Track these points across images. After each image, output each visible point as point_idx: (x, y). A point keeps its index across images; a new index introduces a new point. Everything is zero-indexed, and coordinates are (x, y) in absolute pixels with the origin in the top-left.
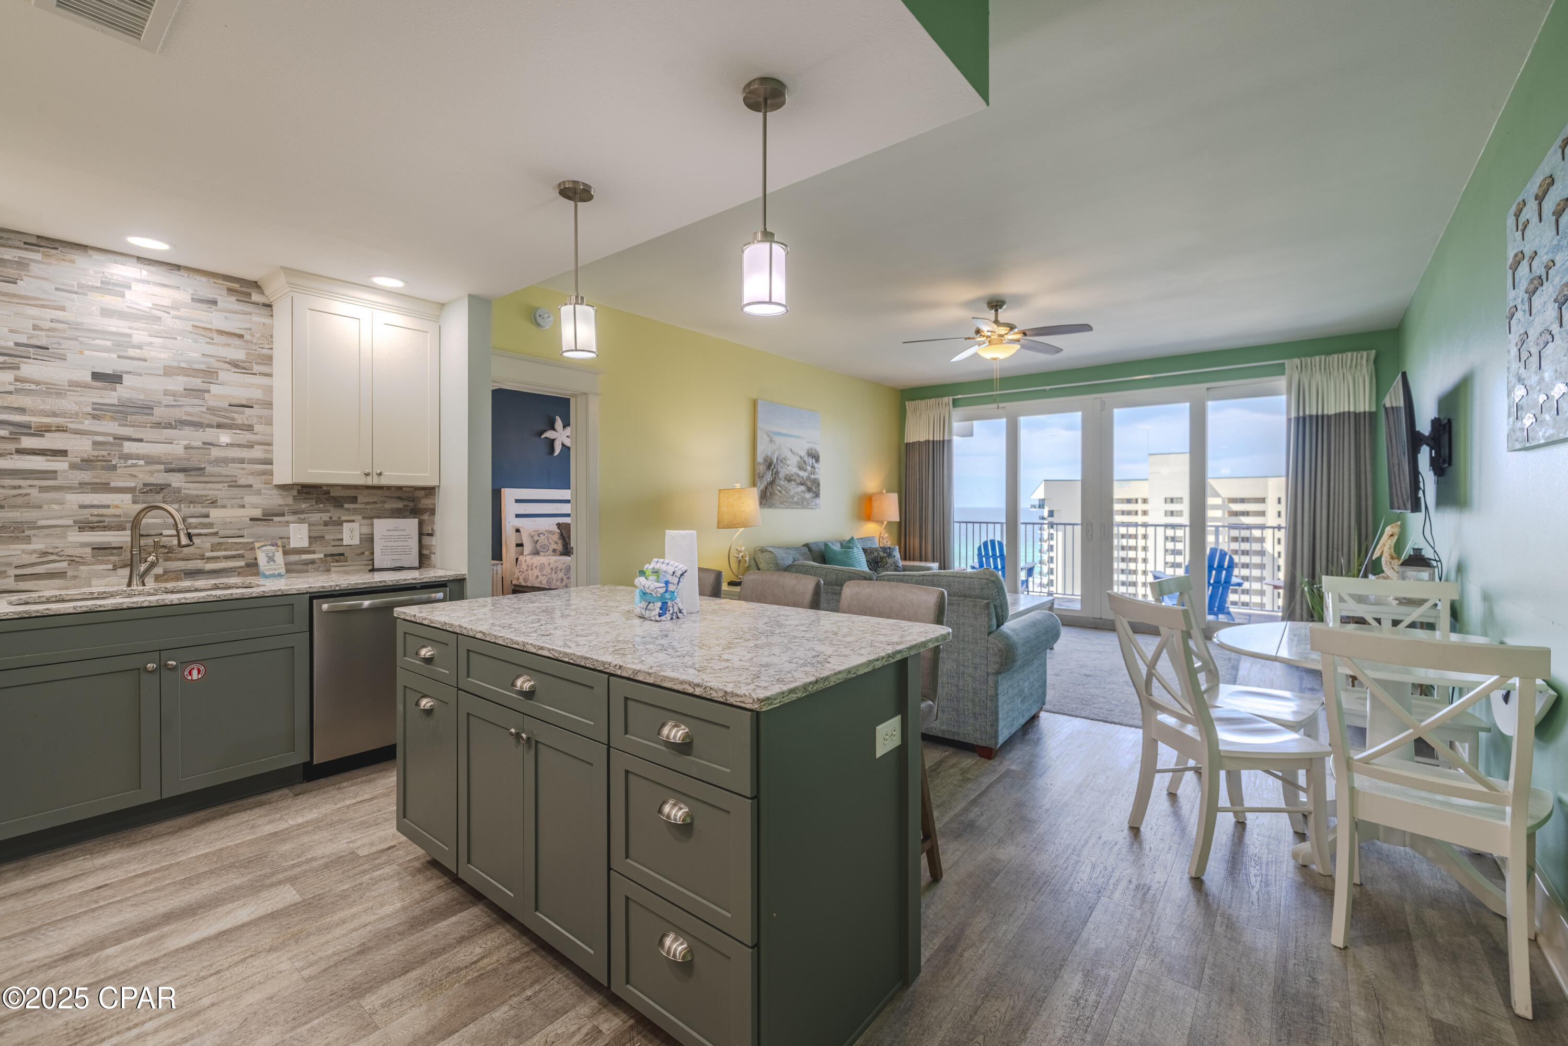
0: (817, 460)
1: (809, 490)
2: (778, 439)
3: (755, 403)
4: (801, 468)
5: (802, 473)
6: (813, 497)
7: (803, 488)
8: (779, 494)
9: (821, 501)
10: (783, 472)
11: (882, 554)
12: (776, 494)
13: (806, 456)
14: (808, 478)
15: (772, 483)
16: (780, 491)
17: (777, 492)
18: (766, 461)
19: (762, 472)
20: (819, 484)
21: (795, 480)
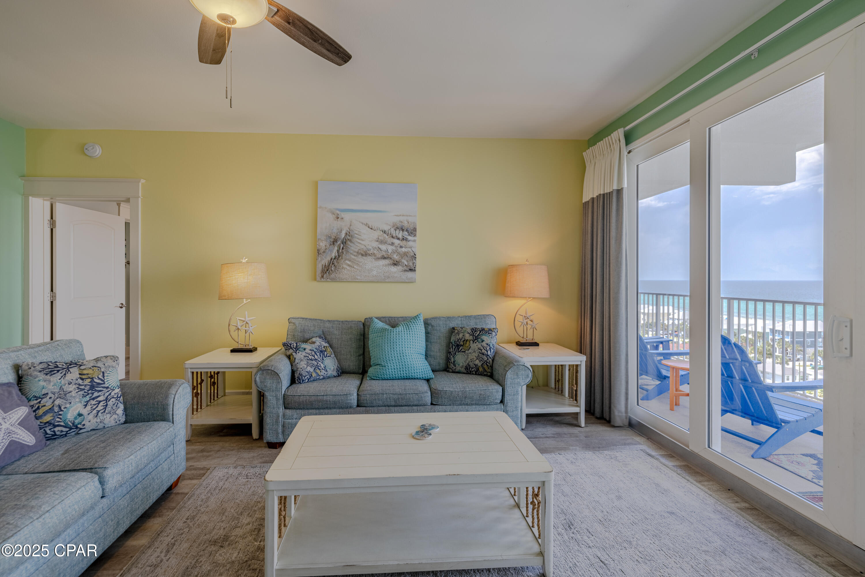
0: (413, 232)
1: (396, 264)
2: (347, 217)
3: (316, 184)
4: (382, 242)
5: (383, 247)
6: (405, 271)
7: (387, 262)
8: (348, 268)
9: (418, 275)
10: (353, 247)
11: (467, 337)
12: (343, 268)
13: (392, 229)
14: (394, 252)
15: (338, 257)
16: (349, 265)
17: (345, 266)
18: (330, 237)
19: (323, 248)
20: (414, 257)
21: (373, 254)
